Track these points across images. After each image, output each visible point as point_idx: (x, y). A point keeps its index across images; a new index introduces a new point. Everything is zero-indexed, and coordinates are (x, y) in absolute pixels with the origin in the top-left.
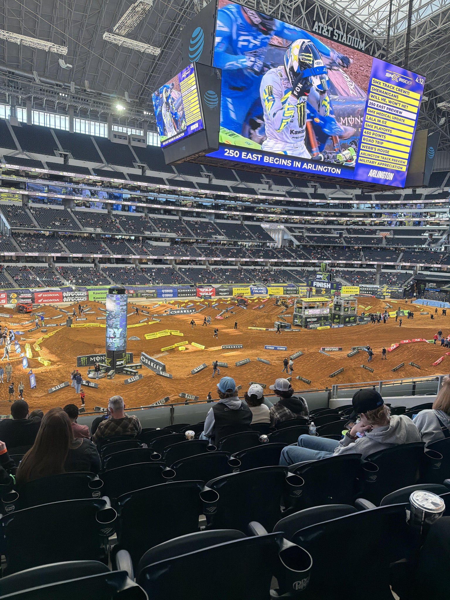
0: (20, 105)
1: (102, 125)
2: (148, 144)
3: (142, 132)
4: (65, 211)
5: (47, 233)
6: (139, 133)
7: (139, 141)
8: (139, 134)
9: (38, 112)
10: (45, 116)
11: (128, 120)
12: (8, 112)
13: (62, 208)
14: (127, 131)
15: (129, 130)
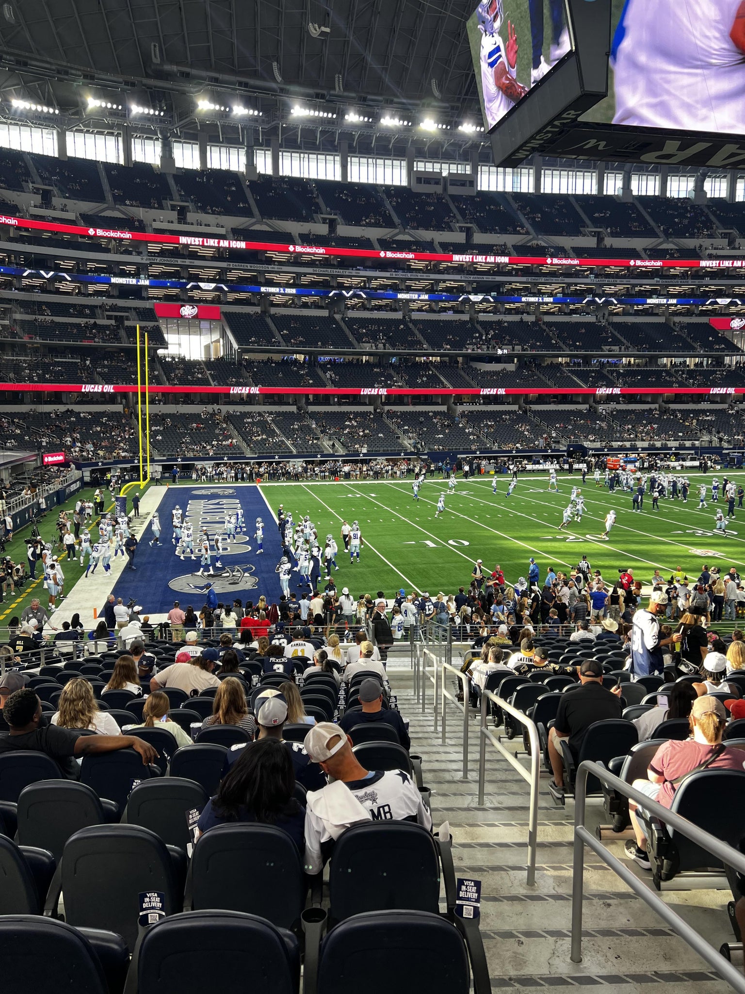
0: (261, 145)
1: (396, 163)
2: (479, 189)
3: (468, 168)
4: (331, 319)
5: (300, 357)
6: (464, 169)
7: (463, 185)
8: (463, 172)
9: (289, 154)
10: (302, 159)
11: (442, 147)
12: (243, 159)
13: (325, 313)
14: (441, 169)
15: (445, 166)
